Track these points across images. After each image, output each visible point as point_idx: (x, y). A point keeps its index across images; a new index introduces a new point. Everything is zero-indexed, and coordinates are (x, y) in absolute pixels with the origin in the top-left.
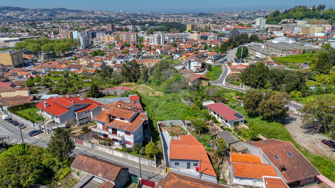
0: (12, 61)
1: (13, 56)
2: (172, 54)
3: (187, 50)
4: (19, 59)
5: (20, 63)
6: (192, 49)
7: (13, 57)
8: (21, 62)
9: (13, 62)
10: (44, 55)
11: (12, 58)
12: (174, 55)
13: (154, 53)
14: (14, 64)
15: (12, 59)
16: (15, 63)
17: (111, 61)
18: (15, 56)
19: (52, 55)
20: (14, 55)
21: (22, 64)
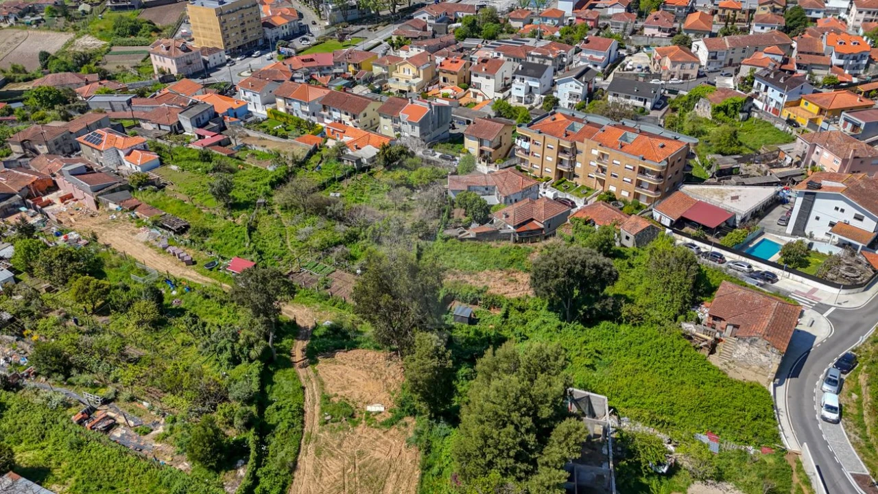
0: (223, 33)
1: (226, 17)
2: (756, 82)
3: (841, 62)
4: (247, 26)
5: (249, 40)
6: (865, 62)
7: (225, 22)
8: (252, 35)
9: (226, 37)
10: (334, 10)
11: (222, 24)
12: (763, 86)
13: (674, 63)
14: (228, 44)
15: (221, 26)
16: (231, 40)
17: (492, 81)
18: (234, 17)
19: (355, 11)
20: (229, 13)
21: (256, 41)
